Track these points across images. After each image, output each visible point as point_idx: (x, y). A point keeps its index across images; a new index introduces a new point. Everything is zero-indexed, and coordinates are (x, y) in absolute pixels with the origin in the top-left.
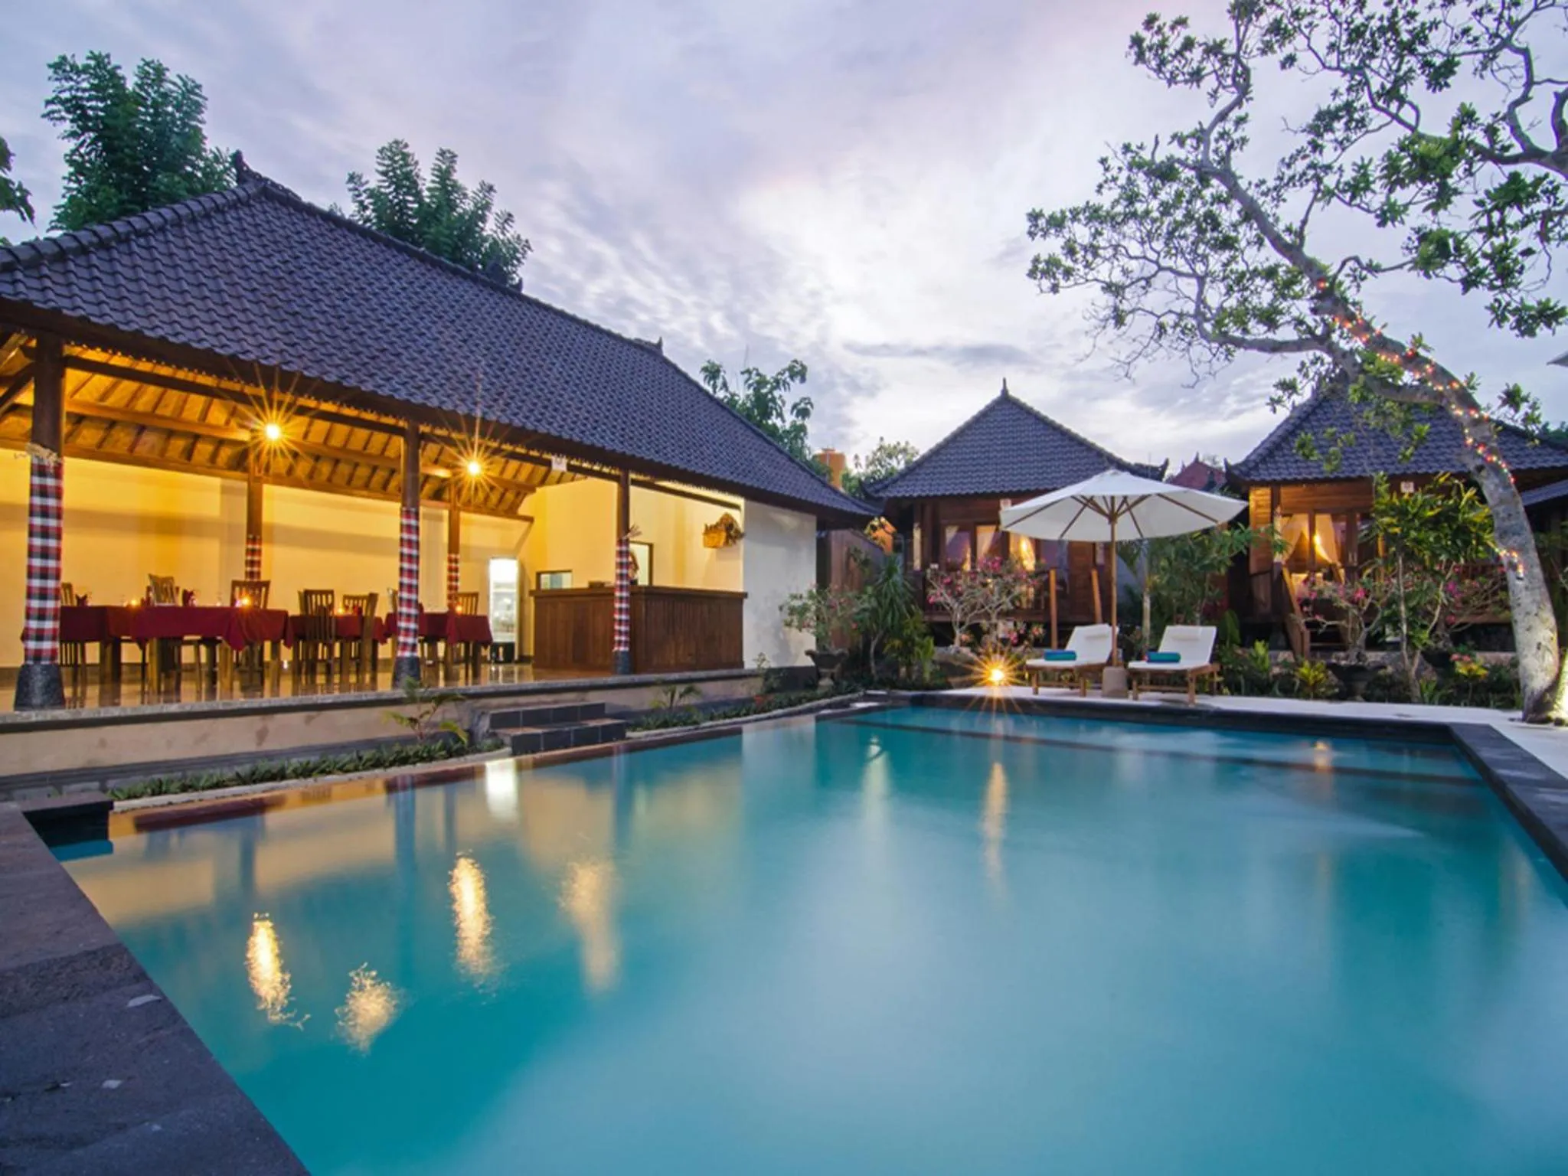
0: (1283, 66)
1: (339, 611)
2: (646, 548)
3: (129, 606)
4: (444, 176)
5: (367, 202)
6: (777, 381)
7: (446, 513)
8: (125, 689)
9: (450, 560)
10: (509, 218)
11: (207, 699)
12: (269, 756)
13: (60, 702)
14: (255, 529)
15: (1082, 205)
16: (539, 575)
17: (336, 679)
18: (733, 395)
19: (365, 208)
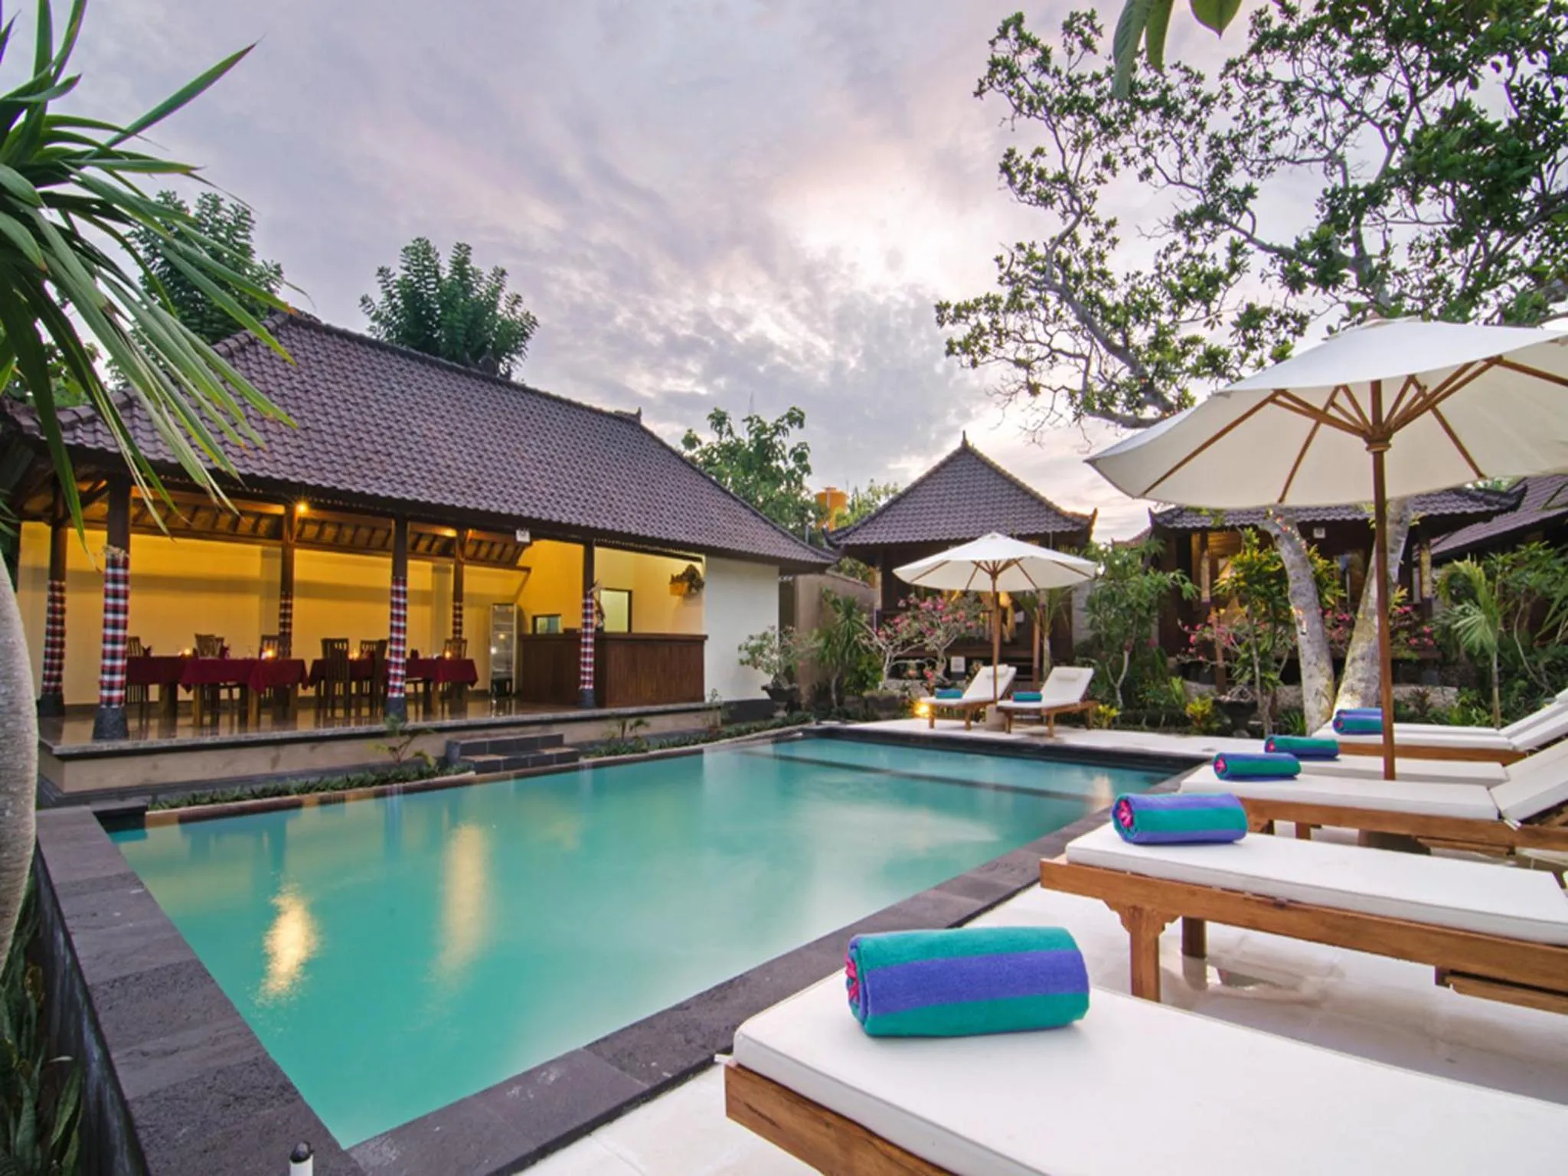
0: (1141, 179)
1: (354, 655)
2: (626, 595)
3: (183, 656)
4: (460, 265)
5: (394, 291)
6: (777, 427)
7: (452, 566)
8: (181, 721)
9: (455, 608)
10: (518, 300)
11: (240, 732)
12: (281, 777)
13: (126, 735)
14: (287, 586)
15: (983, 296)
16: (535, 618)
17: (353, 712)
18: (738, 440)
19: (393, 296)
